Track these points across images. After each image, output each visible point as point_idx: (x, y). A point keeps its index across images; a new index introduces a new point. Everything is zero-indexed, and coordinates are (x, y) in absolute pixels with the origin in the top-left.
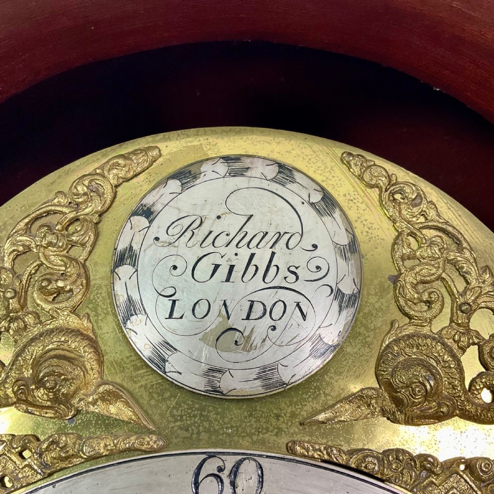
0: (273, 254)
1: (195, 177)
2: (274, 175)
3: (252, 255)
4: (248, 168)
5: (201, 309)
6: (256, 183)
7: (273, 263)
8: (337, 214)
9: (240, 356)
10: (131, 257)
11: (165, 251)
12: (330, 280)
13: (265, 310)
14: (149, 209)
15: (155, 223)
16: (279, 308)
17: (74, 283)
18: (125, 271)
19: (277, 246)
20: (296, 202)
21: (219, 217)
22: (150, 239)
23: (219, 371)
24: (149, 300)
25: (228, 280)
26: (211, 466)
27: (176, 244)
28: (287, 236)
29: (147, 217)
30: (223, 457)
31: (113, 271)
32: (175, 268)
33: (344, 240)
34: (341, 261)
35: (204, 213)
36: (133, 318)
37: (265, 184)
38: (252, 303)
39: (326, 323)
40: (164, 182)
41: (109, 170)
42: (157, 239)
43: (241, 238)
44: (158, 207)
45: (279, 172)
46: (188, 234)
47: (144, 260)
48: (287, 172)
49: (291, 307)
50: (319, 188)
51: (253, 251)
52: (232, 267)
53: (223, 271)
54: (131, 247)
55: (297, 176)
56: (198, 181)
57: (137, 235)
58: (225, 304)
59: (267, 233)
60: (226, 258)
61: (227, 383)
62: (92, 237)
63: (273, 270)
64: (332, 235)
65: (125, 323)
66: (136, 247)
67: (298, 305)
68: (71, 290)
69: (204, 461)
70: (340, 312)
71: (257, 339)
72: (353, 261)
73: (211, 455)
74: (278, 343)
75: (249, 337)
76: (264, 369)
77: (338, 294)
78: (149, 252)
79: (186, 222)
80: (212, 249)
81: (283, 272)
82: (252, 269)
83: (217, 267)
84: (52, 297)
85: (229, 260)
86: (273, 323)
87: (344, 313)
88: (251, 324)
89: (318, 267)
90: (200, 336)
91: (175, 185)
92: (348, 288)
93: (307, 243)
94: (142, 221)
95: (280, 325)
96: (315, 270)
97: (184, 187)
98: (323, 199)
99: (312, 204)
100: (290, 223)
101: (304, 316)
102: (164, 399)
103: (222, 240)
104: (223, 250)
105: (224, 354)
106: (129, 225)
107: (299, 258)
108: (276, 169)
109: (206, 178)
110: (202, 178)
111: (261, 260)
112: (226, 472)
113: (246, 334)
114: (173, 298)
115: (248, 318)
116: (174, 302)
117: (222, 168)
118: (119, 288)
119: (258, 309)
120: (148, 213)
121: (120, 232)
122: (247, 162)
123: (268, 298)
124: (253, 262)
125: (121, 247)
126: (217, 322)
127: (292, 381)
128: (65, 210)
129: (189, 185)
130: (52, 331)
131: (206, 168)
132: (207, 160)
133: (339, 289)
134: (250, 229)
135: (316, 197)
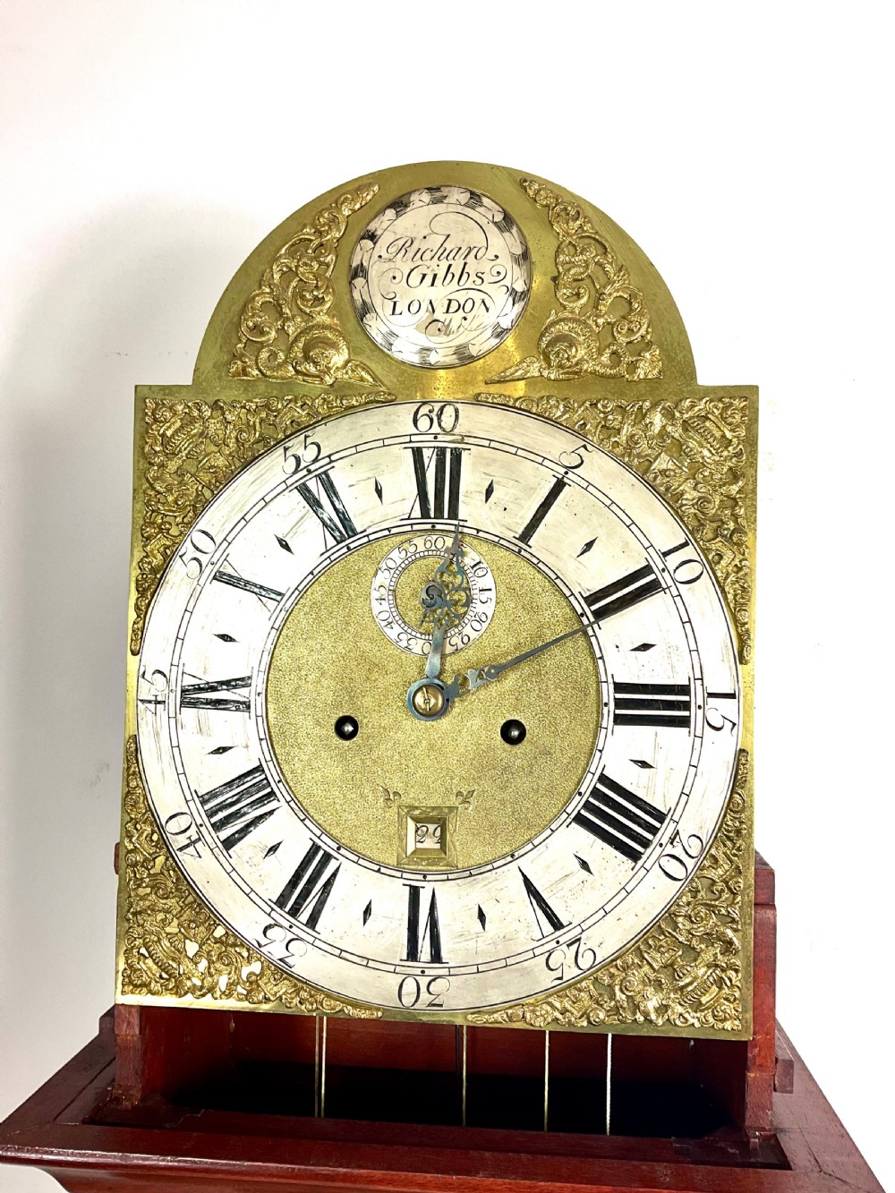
0: (465, 264)
1: (406, 206)
2: (466, 201)
3: (450, 266)
4: (446, 197)
5: (414, 308)
6: (452, 208)
7: (465, 271)
8: (514, 230)
9: (443, 339)
10: (362, 271)
11: (387, 266)
12: (507, 282)
13: (459, 305)
14: (373, 234)
15: (378, 245)
16: (469, 304)
17: (323, 293)
18: (359, 281)
19: (468, 257)
20: (483, 221)
21: (425, 237)
22: (375, 257)
23: (428, 350)
24: (378, 301)
25: (432, 285)
26: (424, 410)
27: (394, 260)
28: (476, 250)
29: (372, 240)
30: (433, 404)
31: (350, 283)
32: (394, 278)
33: (518, 251)
34: (515, 267)
35: (413, 236)
36: (368, 316)
37: (460, 209)
38: (450, 301)
39: (503, 313)
40: (382, 211)
41: (342, 204)
42: (380, 257)
43: (442, 253)
44: (378, 233)
45: (471, 198)
46: (403, 251)
47: (373, 273)
48: (476, 197)
49: (478, 302)
50: (501, 210)
51: (450, 263)
52: (435, 276)
53: (429, 279)
54: (362, 264)
55: (485, 201)
56: (409, 209)
57: (365, 254)
58: (431, 303)
59: (460, 248)
60: (430, 269)
61: (433, 358)
62: (334, 258)
63: (465, 276)
64: (510, 247)
65: (362, 320)
66: (365, 264)
67: (483, 302)
68: (323, 297)
69: (420, 407)
70: (514, 304)
71: (454, 326)
72: (525, 267)
73: (424, 403)
74: (469, 329)
75: (449, 325)
76: (459, 347)
77: (513, 292)
78: (375, 267)
79: (401, 243)
80: (420, 262)
81: (473, 277)
82: (450, 276)
83: (424, 276)
84: (310, 303)
85: (433, 270)
86: (464, 315)
87: (516, 305)
88: (449, 316)
89: (498, 273)
90: (415, 326)
91: (390, 213)
92: (520, 287)
93: (490, 255)
94: (369, 243)
95: (470, 317)
96: (496, 274)
97: (398, 215)
98: (504, 219)
99: (495, 223)
100: (477, 239)
101: (487, 310)
102: (392, 371)
103: (428, 255)
104: (428, 263)
105: (430, 338)
106: (359, 247)
107: (485, 266)
108: (468, 195)
109: (415, 206)
110: (411, 207)
111: (456, 270)
112: (435, 413)
113: (446, 324)
114: (394, 300)
115: (447, 312)
116: (395, 303)
117: (426, 197)
118: (356, 295)
119: (454, 306)
120: (372, 237)
121: (352, 252)
122: (445, 191)
123: (462, 297)
124: (451, 270)
125: (354, 265)
126: (425, 318)
127: (481, 353)
128: (312, 238)
129: (403, 212)
130: (313, 326)
131: (414, 197)
132: (415, 191)
133: (513, 289)
134: (448, 245)
135: (499, 217)
